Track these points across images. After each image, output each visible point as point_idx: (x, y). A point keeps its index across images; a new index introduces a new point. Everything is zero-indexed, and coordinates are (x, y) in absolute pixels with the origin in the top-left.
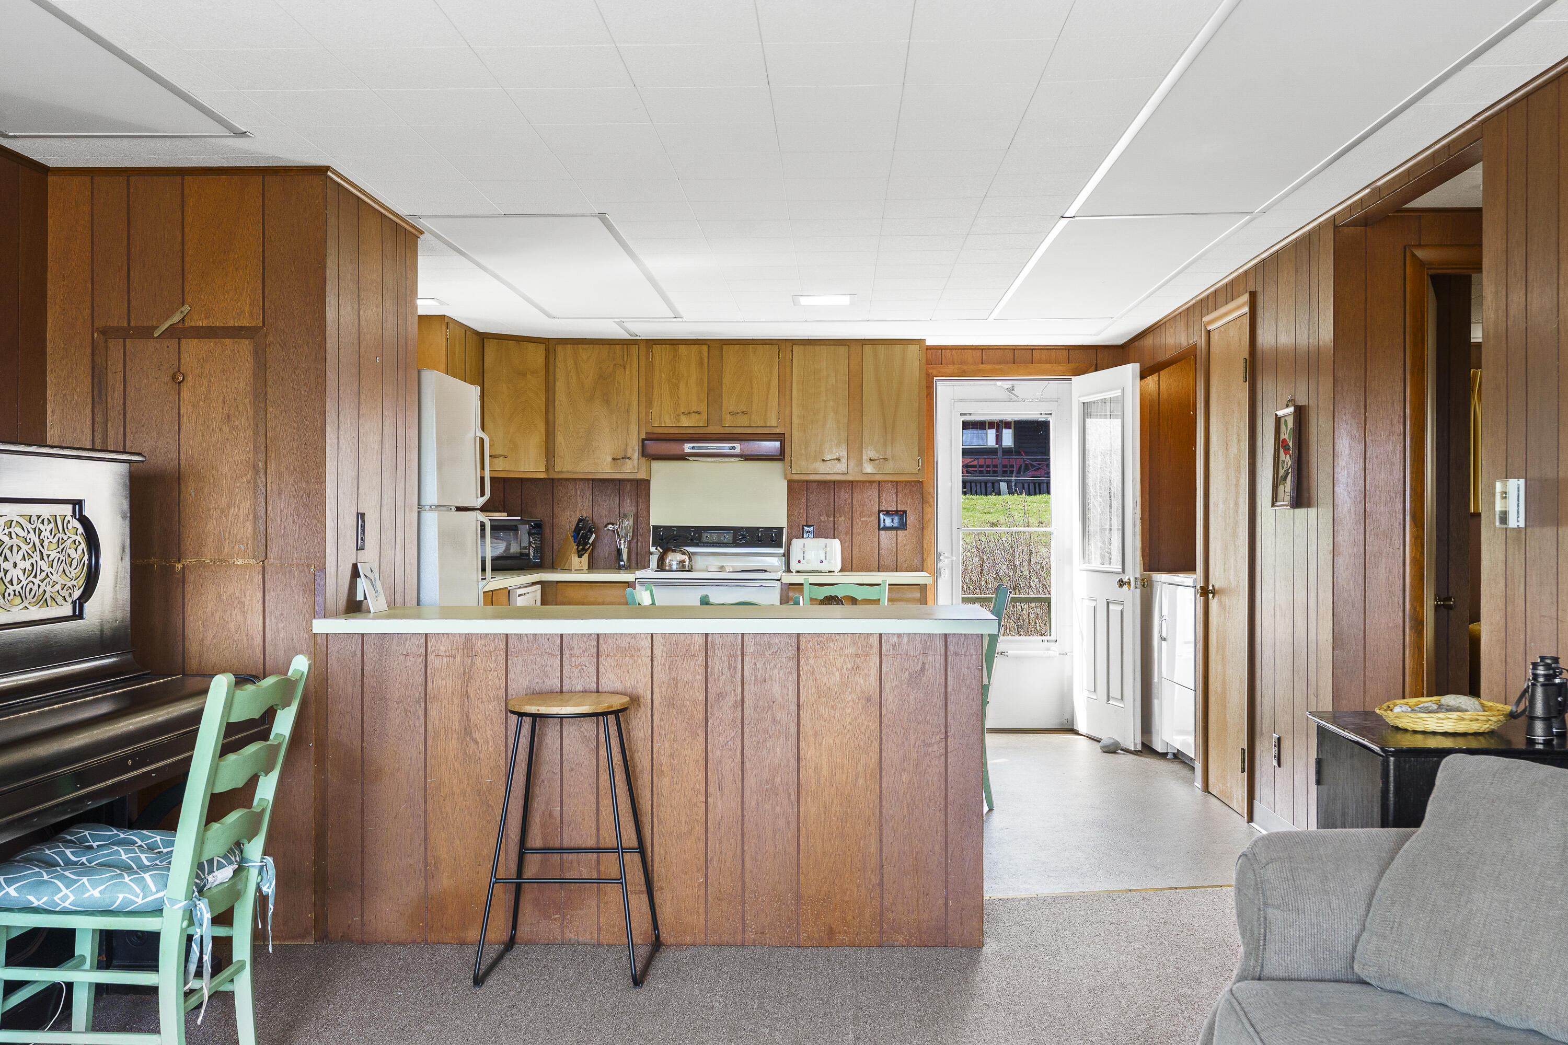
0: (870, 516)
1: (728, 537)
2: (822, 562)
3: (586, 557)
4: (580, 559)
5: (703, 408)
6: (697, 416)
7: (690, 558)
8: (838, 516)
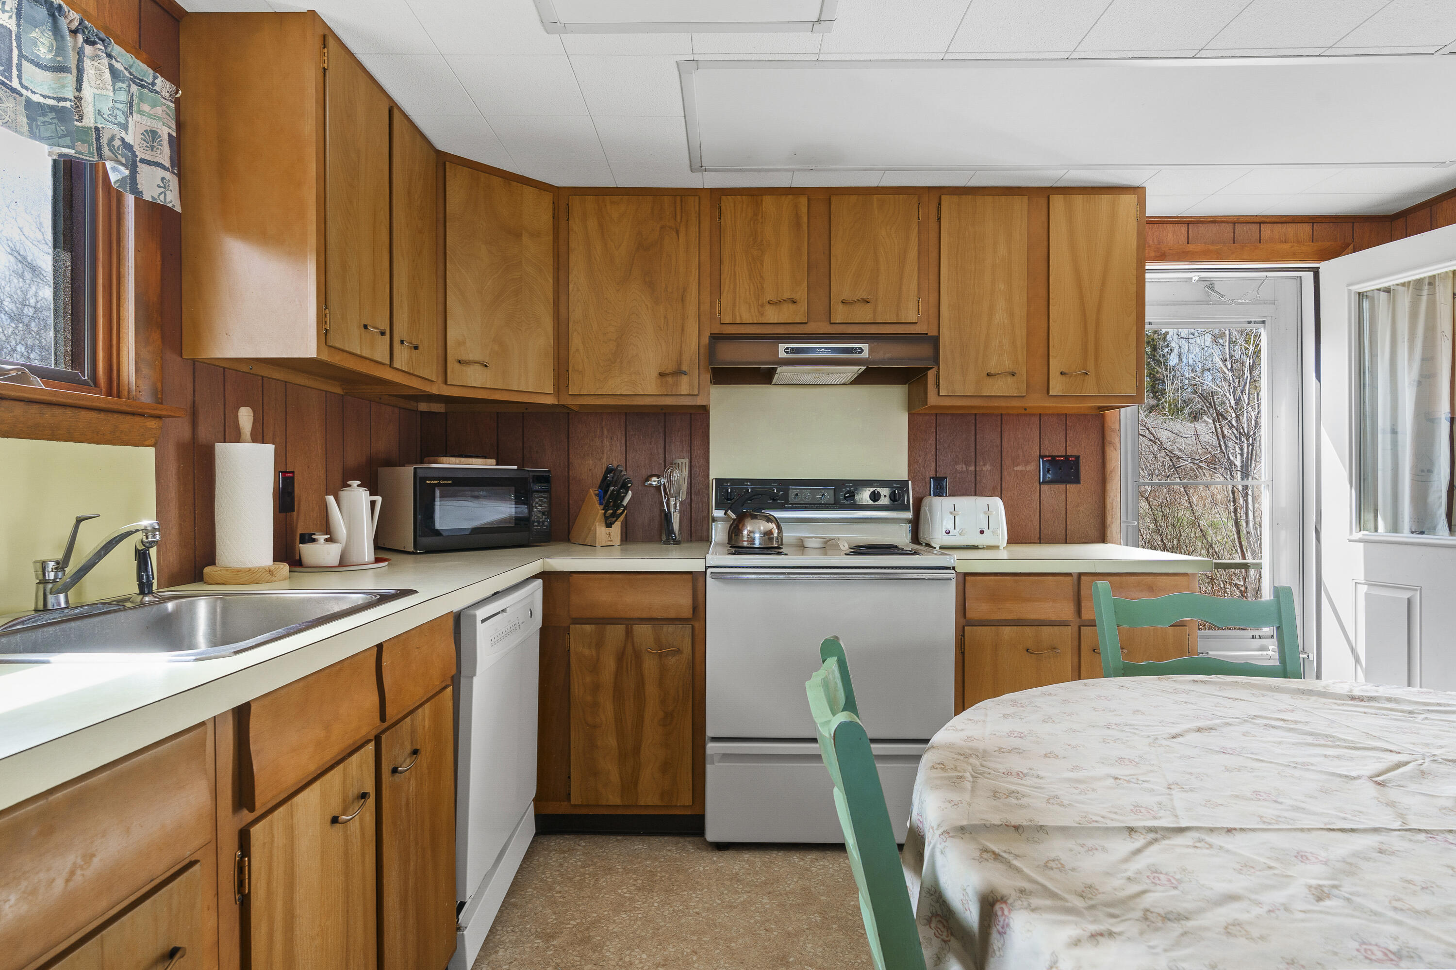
0: (1027, 463)
1: (828, 496)
2: (982, 532)
3: (617, 527)
4: (608, 530)
5: (801, 294)
6: (792, 307)
7: (779, 527)
8: (981, 463)
